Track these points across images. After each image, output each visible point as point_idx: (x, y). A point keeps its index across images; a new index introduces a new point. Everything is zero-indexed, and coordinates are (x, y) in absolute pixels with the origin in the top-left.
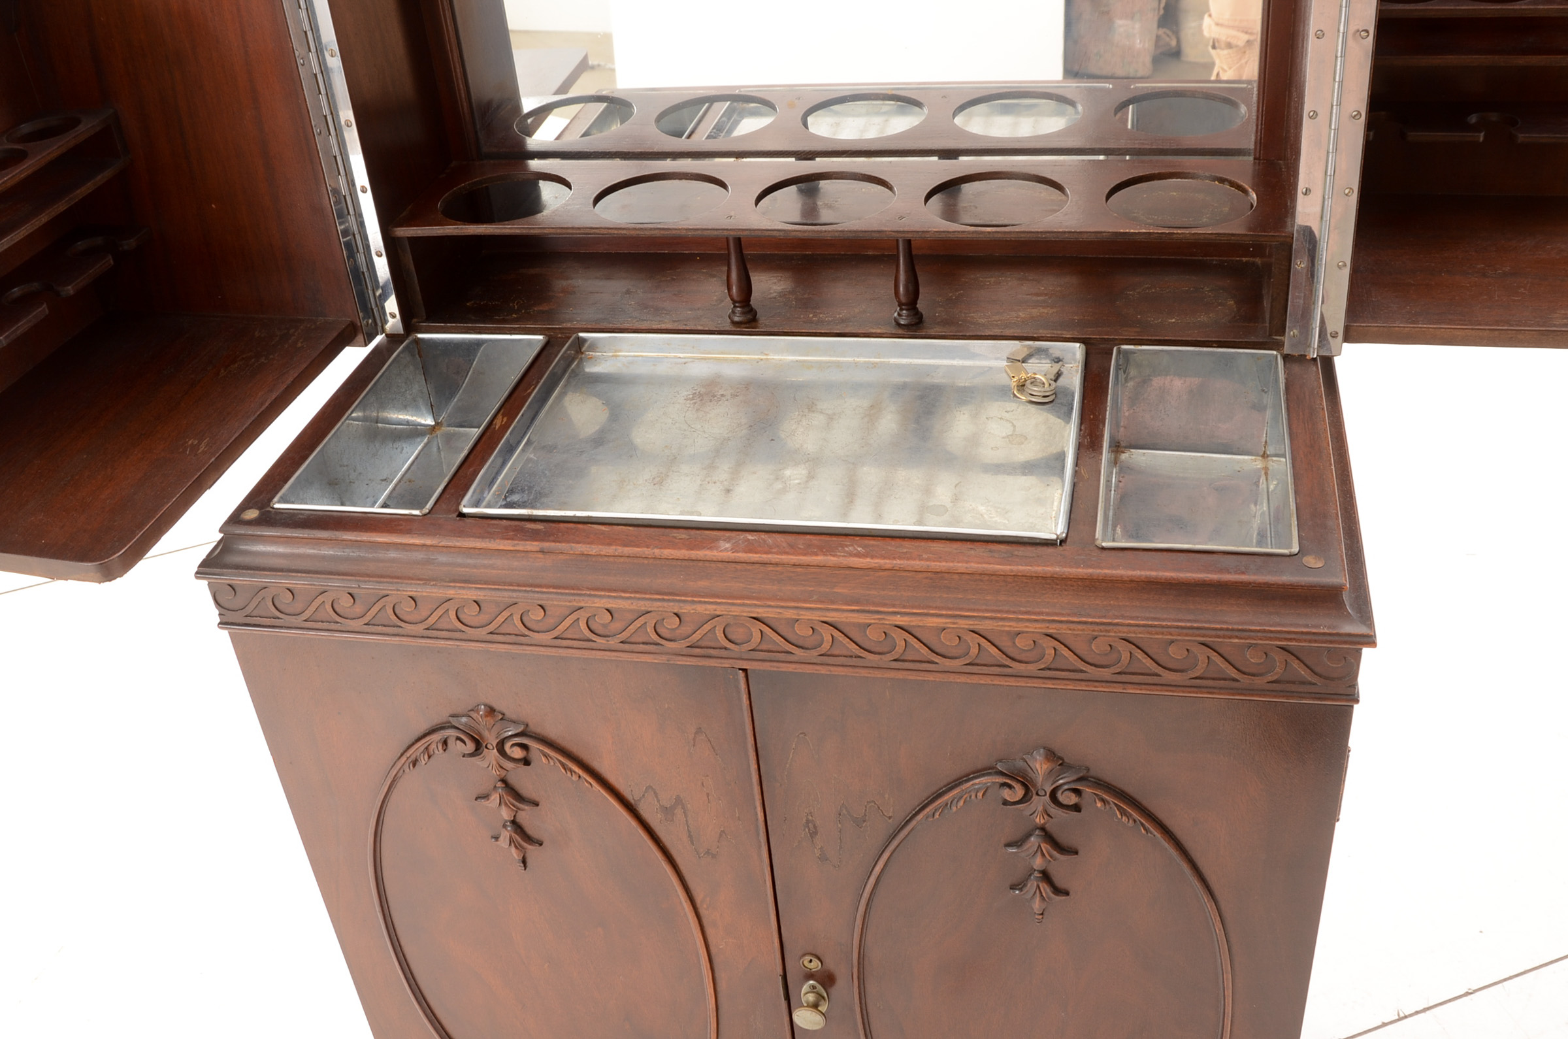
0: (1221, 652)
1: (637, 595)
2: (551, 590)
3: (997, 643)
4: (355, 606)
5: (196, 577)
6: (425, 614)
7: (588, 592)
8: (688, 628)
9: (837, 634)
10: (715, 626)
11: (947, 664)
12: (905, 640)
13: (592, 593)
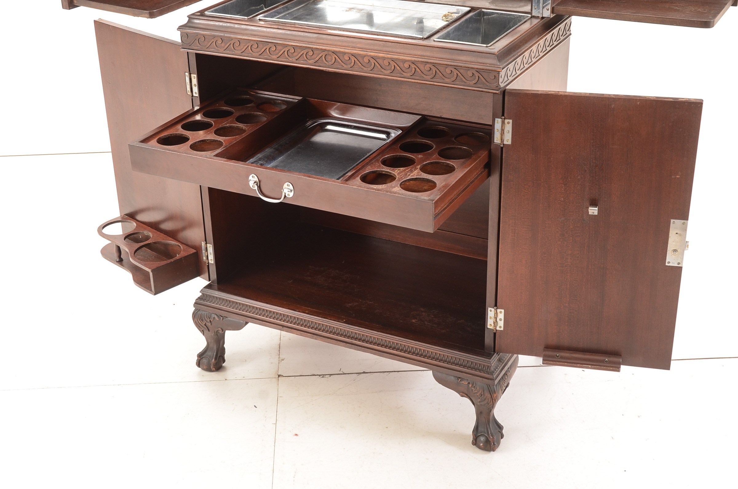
0: (461, 72)
1: (302, 42)
2: (278, 39)
3: (399, 66)
4: (222, 43)
5: (177, 30)
6: (242, 47)
7: (288, 41)
8: (315, 56)
9: (356, 60)
10: (322, 55)
11: (385, 72)
12: (374, 63)
13: (290, 41)
